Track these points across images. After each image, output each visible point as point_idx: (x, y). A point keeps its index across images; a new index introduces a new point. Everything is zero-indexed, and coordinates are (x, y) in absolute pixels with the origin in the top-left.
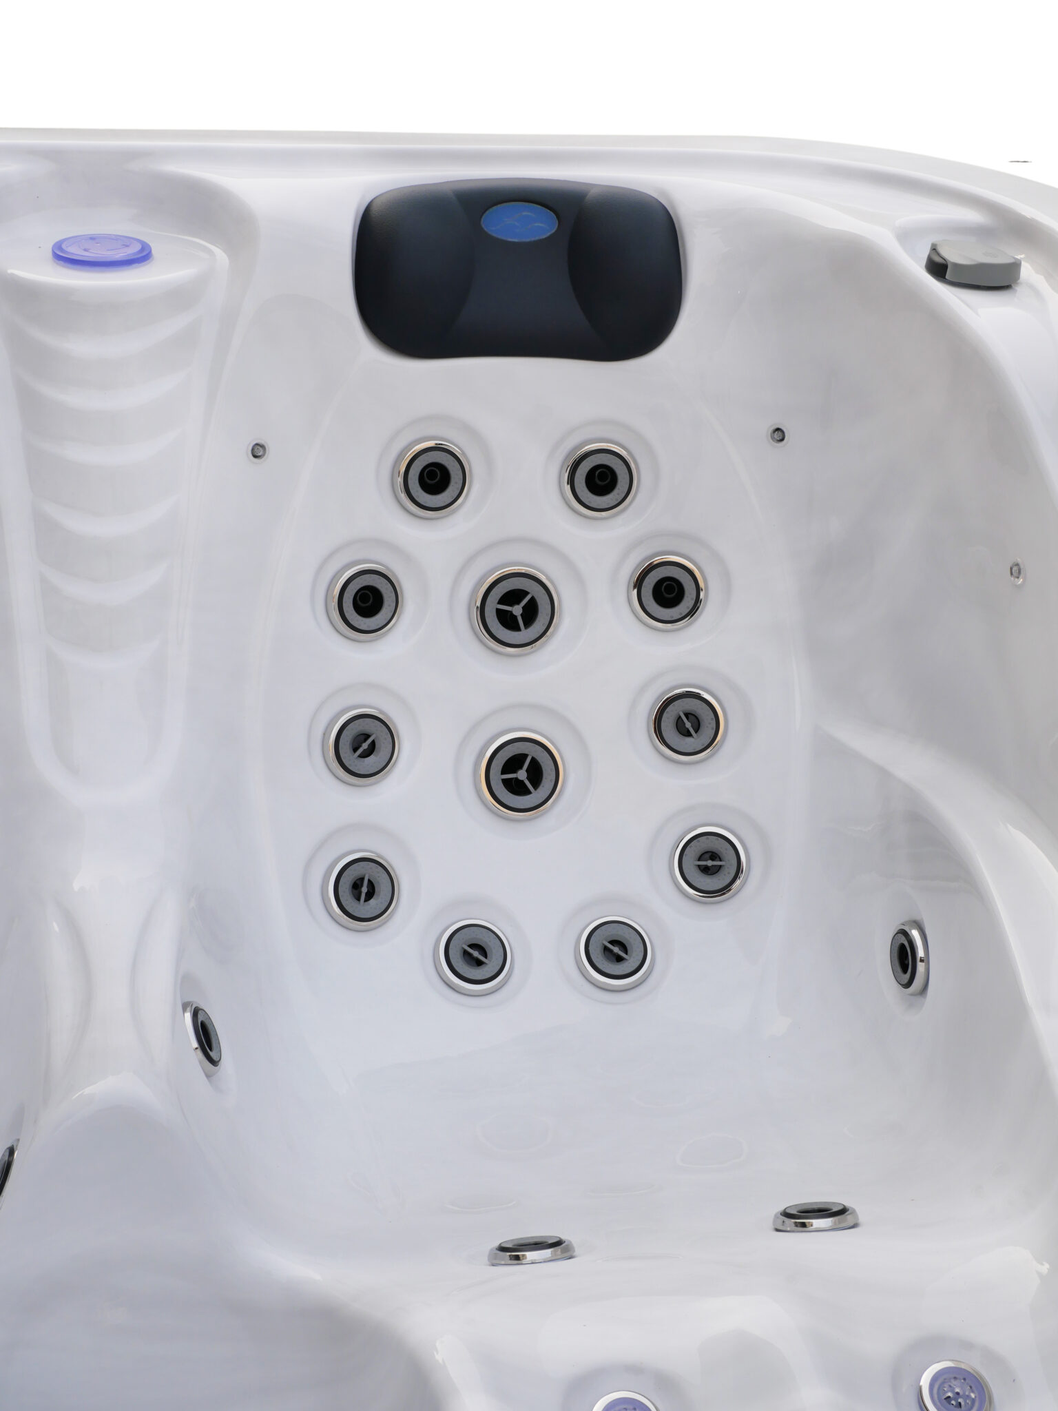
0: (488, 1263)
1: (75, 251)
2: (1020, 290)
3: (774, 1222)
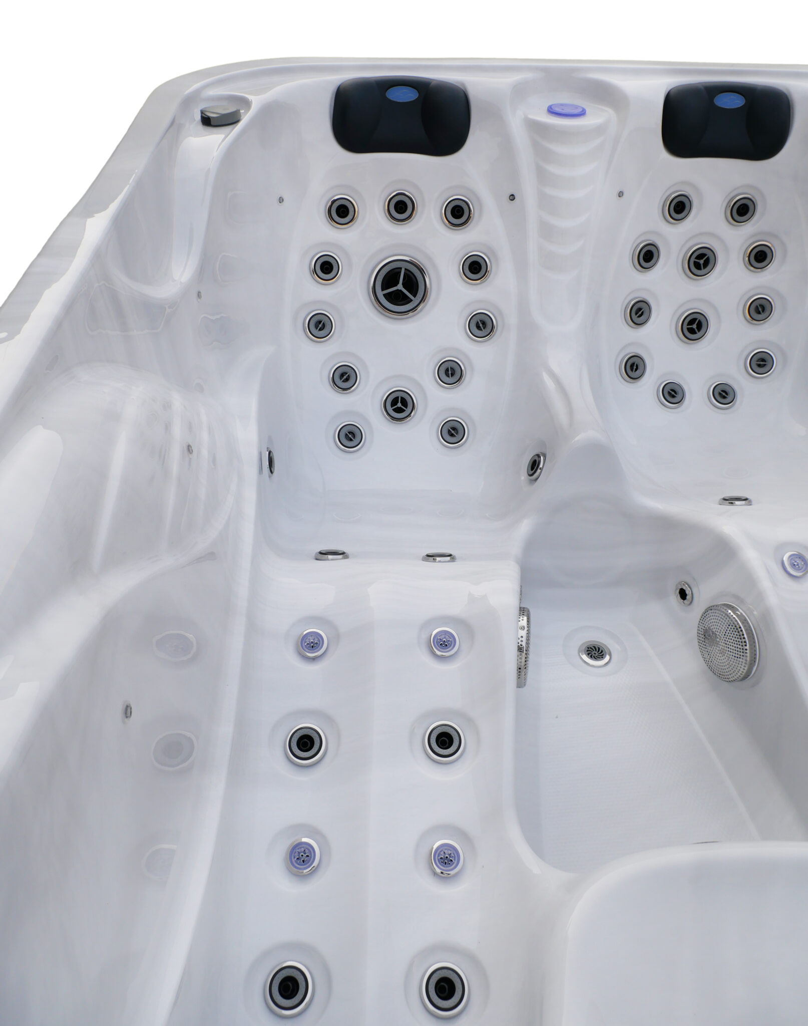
1: (556, 109)
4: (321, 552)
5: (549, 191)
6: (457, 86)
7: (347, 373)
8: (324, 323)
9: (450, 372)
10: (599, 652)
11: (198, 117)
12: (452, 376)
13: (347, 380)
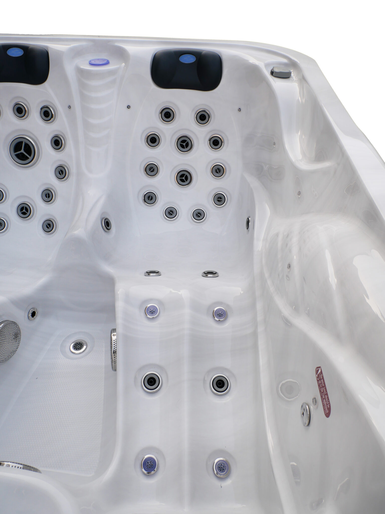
0: (144, 275)
1: (93, 62)
2: (291, 78)
3: (202, 274)
10: (80, 345)
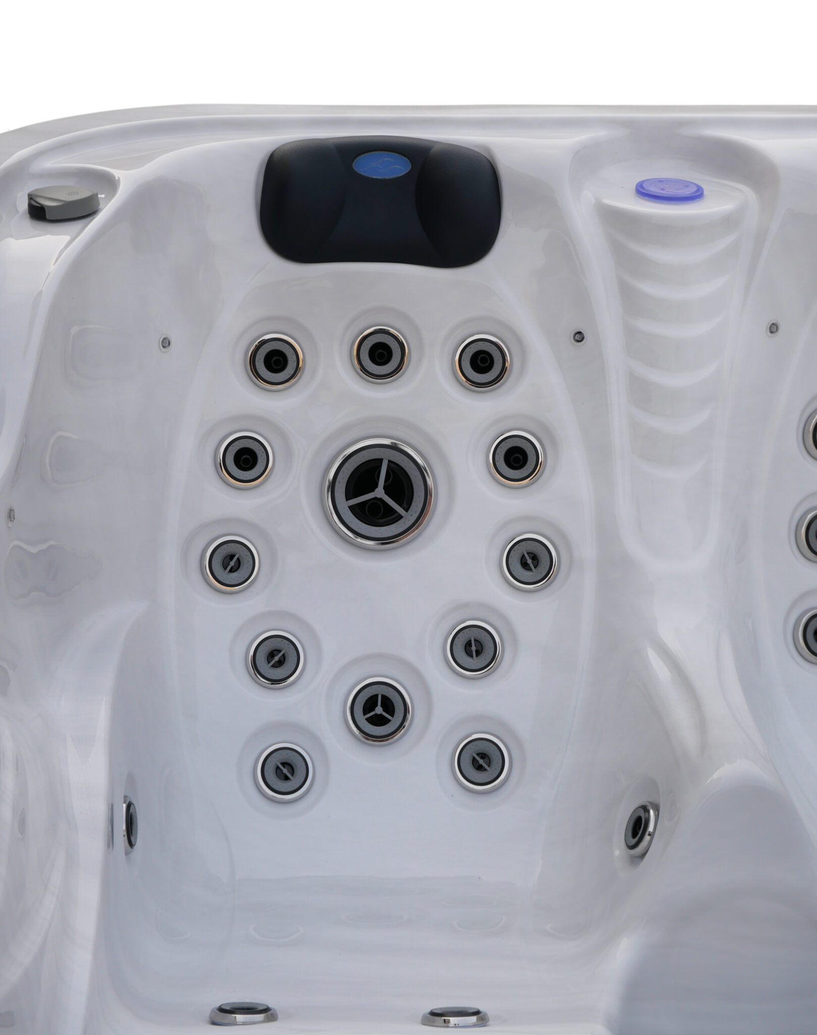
1: (654, 189)
4: (223, 1007)
5: (645, 325)
6: (477, 152)
7: (280, 651)
8: (238, 559)
9: (474, 648)
11: (23, 206)
12: (477, 655)
13: (280, 663)
